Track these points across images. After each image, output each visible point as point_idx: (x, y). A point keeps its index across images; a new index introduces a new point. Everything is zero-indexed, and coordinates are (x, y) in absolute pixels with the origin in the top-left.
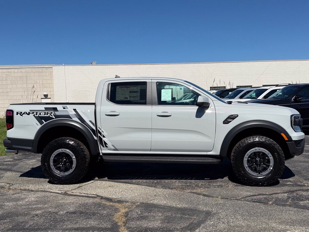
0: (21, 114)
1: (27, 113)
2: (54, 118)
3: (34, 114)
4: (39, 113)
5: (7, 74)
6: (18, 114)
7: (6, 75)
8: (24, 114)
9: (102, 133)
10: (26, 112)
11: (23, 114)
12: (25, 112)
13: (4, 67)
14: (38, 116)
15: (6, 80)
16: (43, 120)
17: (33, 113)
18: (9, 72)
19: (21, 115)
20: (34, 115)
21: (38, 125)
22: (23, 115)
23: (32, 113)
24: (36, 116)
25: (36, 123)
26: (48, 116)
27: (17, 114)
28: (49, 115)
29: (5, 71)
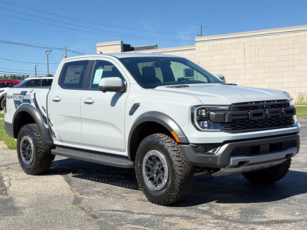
2: (22, 102)
4: (16, 97)
5: (294, 39)
7: (294, 41)
8: (10, 97)
9: (51, 121)
13: (291, 30)
14: (15, 100)
15: (293, 48)
16: (17, 105)
18: (297, 37)
25: (14, 108)
29: (292, 35)
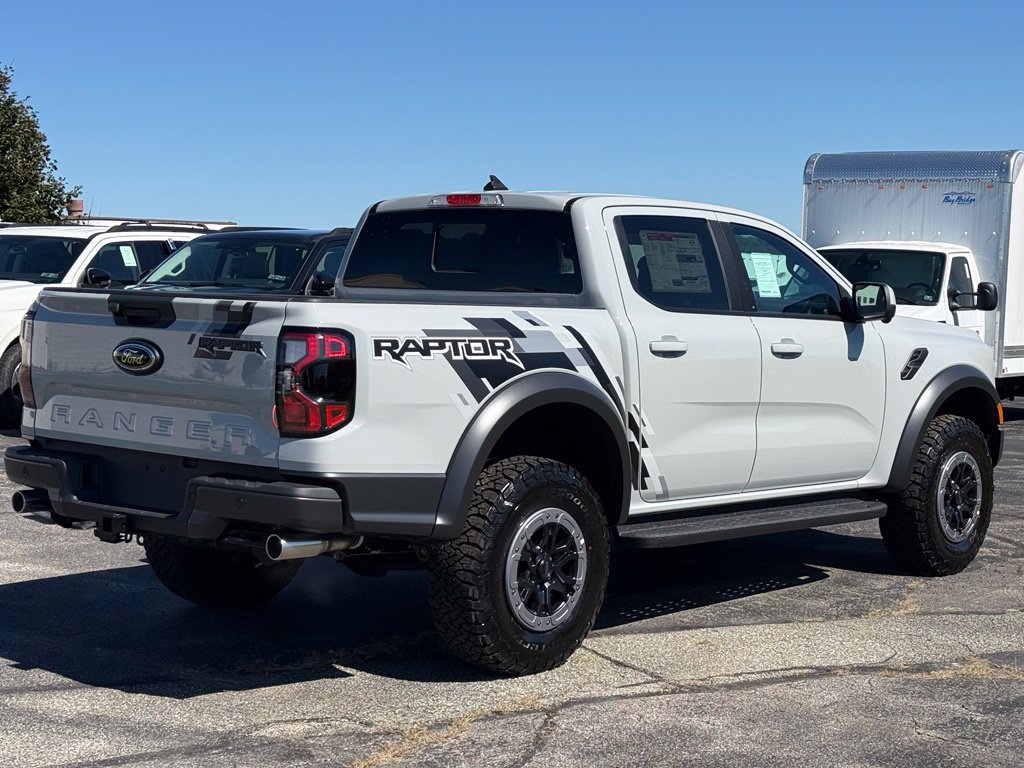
0: (395, 350)
1: (417, 348)
2: (521, 366)
3: (446, 350)
4: (463, 344)
6: (384, 352)
8: (405, 349)
9: (643, 431)
10: (414, 342)
11: (402, 352)
12: (408, 342)
14: (461, 357)
16: (484, 380)
17: (442, 345)
19: (397, 357)
20: (448, 356)
21: (466, 403)
22: (403, 358)
23: (437, 344)
24: (455, 358)
25: (460, 396)
26: (499, 357)
27: (378, 353)
28: (502, 356)
